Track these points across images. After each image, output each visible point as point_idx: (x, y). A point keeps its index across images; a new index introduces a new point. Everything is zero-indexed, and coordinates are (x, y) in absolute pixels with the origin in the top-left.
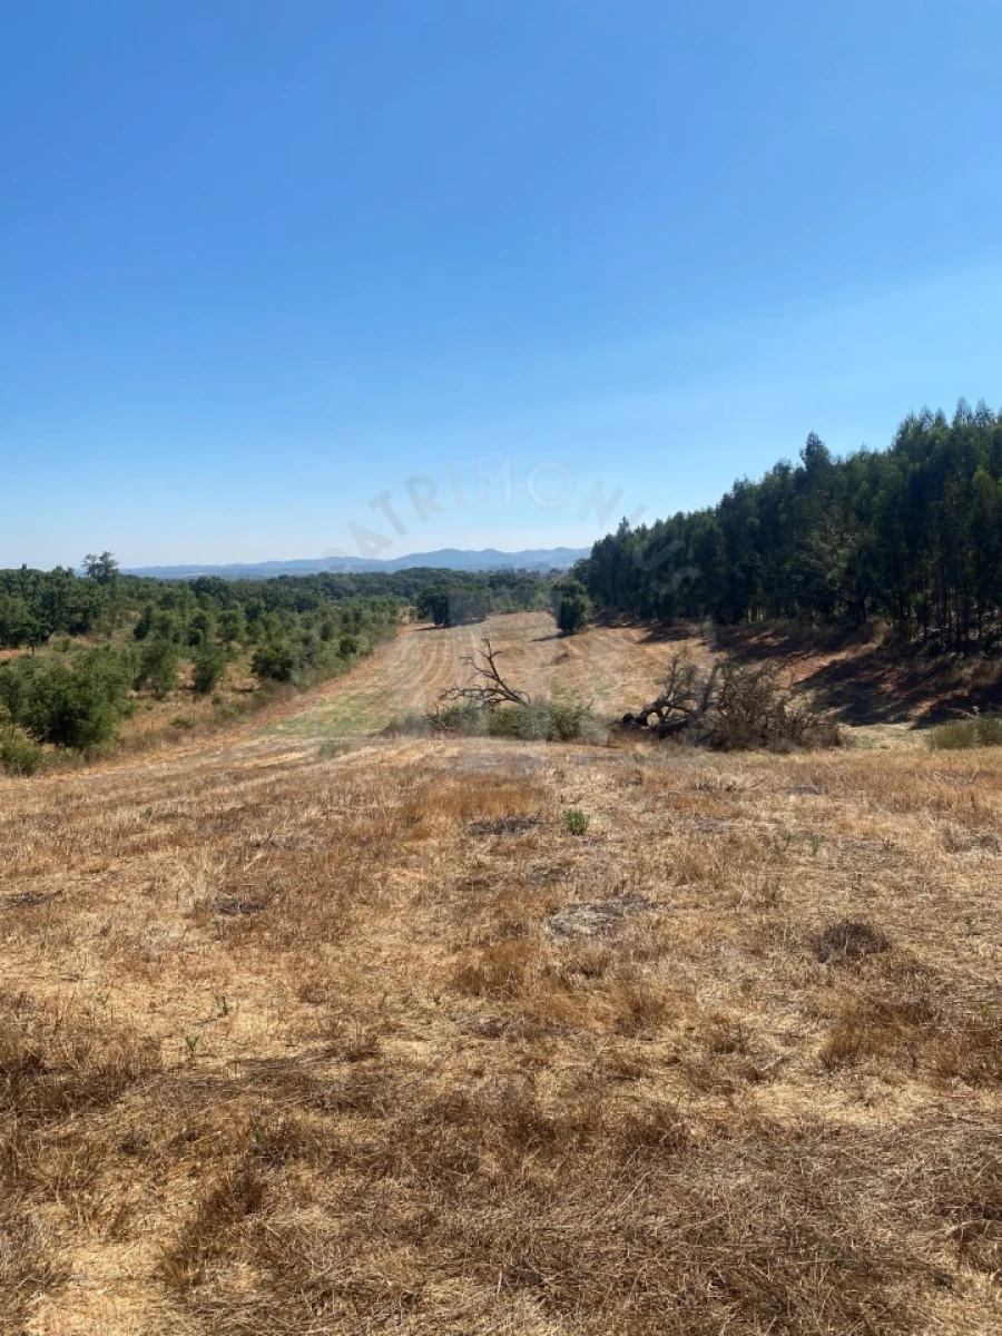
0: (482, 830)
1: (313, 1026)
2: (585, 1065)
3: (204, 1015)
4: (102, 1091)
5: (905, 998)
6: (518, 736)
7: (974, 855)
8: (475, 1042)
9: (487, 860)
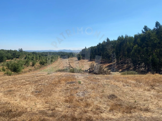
0: (68, 83)
1: (47, 106)
2: (81, 111)
3: (33, 105)
4: (20, 114)
5: (119, 103)
6: (73, 72)
7: (126, 87)
8: (67, 108)
9: (69, 87)
